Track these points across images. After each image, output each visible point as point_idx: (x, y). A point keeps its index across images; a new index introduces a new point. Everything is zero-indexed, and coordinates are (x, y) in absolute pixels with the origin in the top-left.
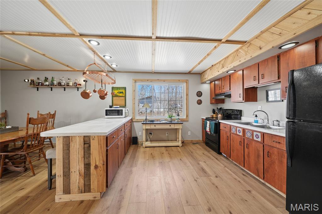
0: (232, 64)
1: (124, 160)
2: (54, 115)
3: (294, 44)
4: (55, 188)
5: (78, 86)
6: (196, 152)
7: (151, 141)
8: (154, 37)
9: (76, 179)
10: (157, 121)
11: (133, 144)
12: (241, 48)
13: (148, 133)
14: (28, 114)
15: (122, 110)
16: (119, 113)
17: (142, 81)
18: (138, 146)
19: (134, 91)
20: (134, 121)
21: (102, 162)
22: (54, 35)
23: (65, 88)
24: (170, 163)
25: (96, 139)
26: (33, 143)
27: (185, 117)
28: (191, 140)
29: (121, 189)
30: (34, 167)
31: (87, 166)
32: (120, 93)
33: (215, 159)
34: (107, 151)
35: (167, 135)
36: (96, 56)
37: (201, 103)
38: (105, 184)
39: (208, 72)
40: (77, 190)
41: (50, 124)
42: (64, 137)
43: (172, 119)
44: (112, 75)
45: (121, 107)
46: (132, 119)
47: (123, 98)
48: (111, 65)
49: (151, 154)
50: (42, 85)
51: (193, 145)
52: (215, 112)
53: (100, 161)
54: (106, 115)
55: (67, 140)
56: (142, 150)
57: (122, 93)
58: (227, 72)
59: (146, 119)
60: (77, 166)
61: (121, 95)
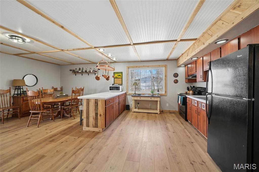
0: (192, 53)
1: (118, 117)
2: (83, 89)
3: (225, 41)
4: (83, 125)
5: (95, 72)
6: (168, 118)
7: (138, 108)
8: (132, 44)
9: (92, 120)
10: (143, 95)
11: (126, 110)
12: (195, 43)
13: (137, 103)
14: (72, 88)
15: (119, 87)
16: (117, 88)
17: (133, 67)
18: (129, 111)
19: (128, 74)
20: (127, 94)
21: (103, 113)
22: (83, 49)
23: (88, 74)
24: (146, 122)
25: (100, 101)
26: (74, 103)
27: (164, 93)
28: (169, 110)
29: (113, 130)
30: (74, 116)
31: (96, 114)
32: (119, 76)
33: (181, 123)
34: (106, 108)
35: (150, 105)
36: (103, 55)
37: (178, 82)
38: (104, 125)
39: (181, 58)
40: (92, 125)
41: (81, 94)
42: (87, 99)
43: (153, 94)
44: (112, 65)
45: (119, 85)
46: (126, 93)
47: (121, 79)
48: (113, 59)
49: (136, 116)
50: (78, 73)
51: (170, 114)
52: (189, 89)
53: (102, 112)
54: (110, 90)
55: (88, 101)
56: (131, 113)
57: (120, 76)
58: (191, 59)
59: (135, 93)
60: (92, 114)
61: (119, 77)
